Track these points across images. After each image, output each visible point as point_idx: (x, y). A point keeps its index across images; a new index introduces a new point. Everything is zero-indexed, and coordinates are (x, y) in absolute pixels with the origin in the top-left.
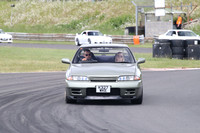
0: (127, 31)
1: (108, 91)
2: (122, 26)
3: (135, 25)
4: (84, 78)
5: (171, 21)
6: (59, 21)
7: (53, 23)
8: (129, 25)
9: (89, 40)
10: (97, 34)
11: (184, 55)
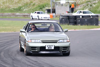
0: (46, 11)
1: (53, 48)
2: (44, 9)
3: (50, 8)
4: (39, 41)
5: (69, 6)
6: (12, 7)
7: (9, 7)
8: (48, 8)
9: (38, 16)
10: (42, 13)
11: (75, 23)
